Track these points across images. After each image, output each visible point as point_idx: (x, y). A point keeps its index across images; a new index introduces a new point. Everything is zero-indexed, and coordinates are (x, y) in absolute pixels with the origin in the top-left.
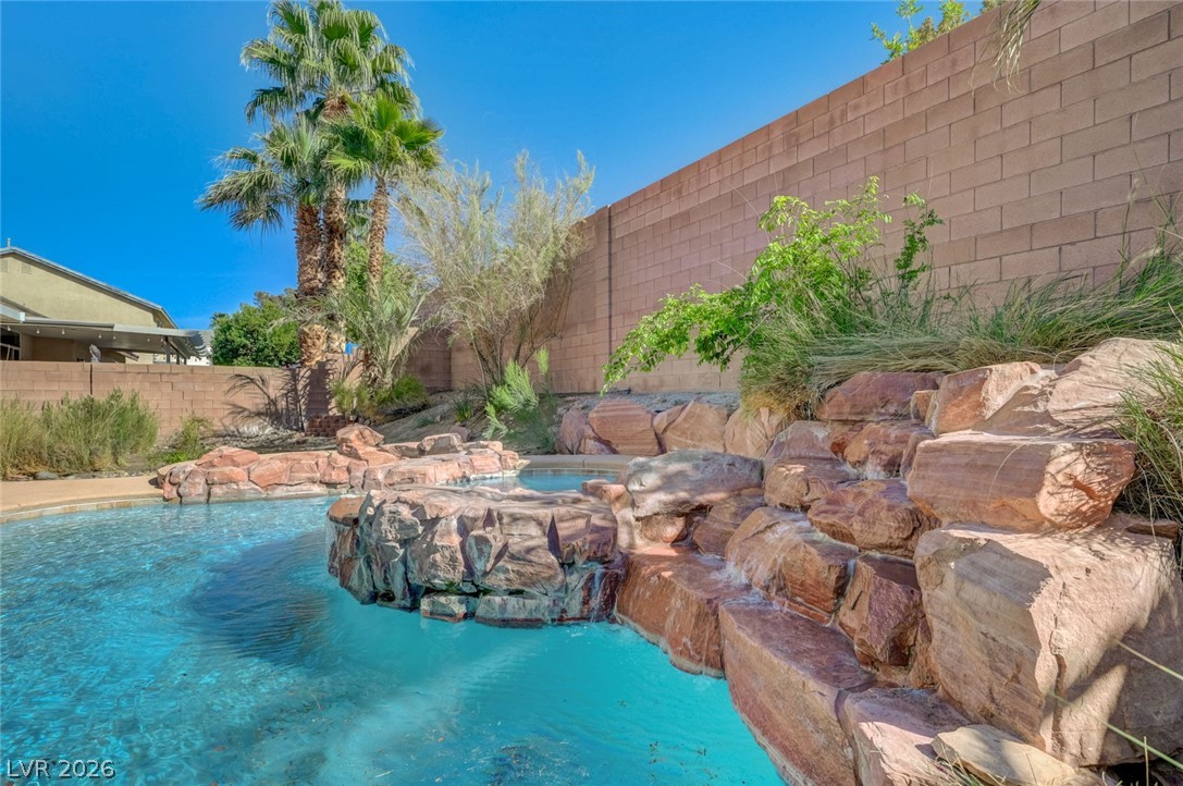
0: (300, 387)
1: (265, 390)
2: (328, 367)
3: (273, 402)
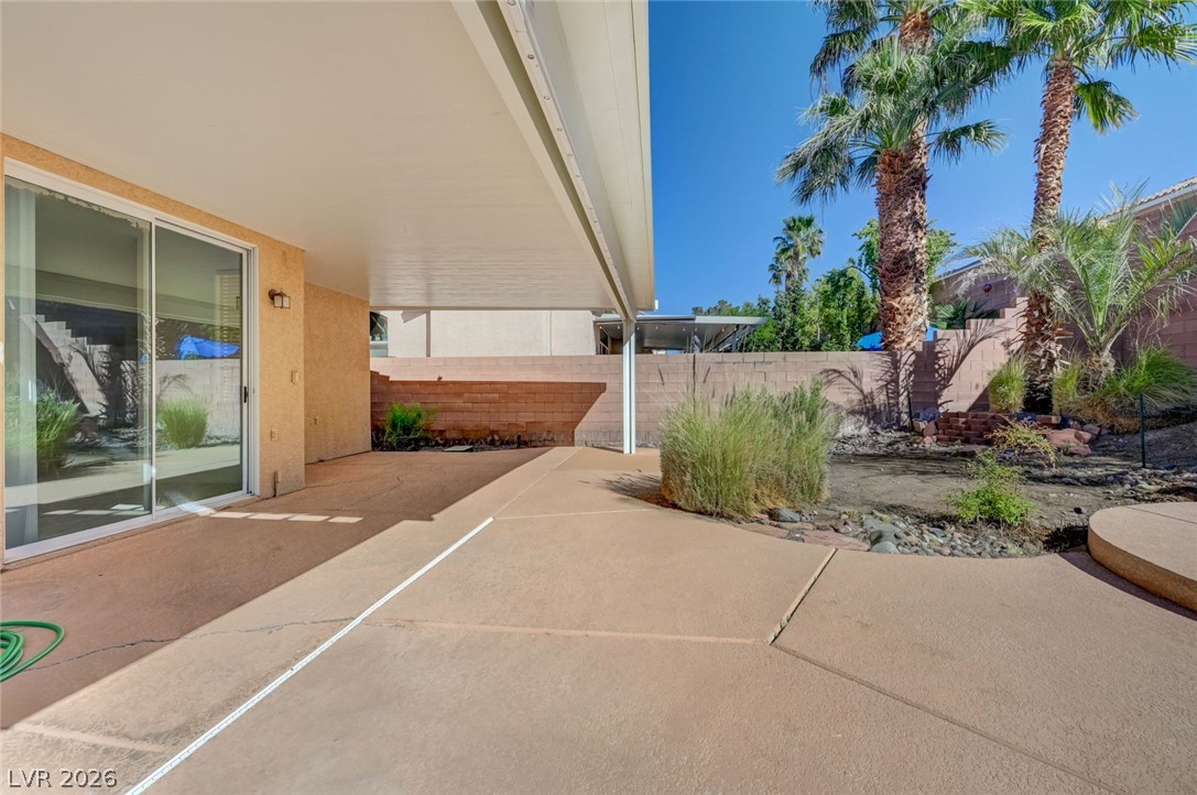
0: (902, 377)
1: (857, 384)
2: (938, 349)
3: (867, 398)
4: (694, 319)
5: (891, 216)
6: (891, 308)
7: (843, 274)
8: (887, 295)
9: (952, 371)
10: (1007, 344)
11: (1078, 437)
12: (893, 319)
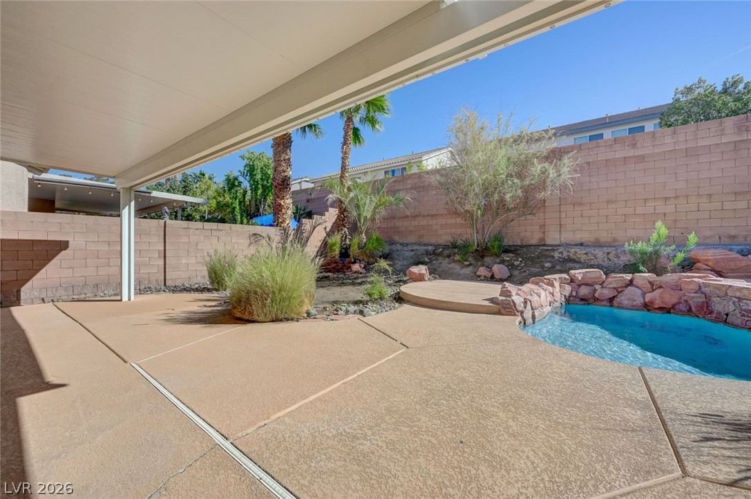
1: (271, 244)
4: (150, 193)
5: (280, 156)
6: (280, 205)
7: (236, 179)
8: (278, 197)
9: (308, 239)
10: (325, 228)
11: (360, 267)
12: (281, 211)
